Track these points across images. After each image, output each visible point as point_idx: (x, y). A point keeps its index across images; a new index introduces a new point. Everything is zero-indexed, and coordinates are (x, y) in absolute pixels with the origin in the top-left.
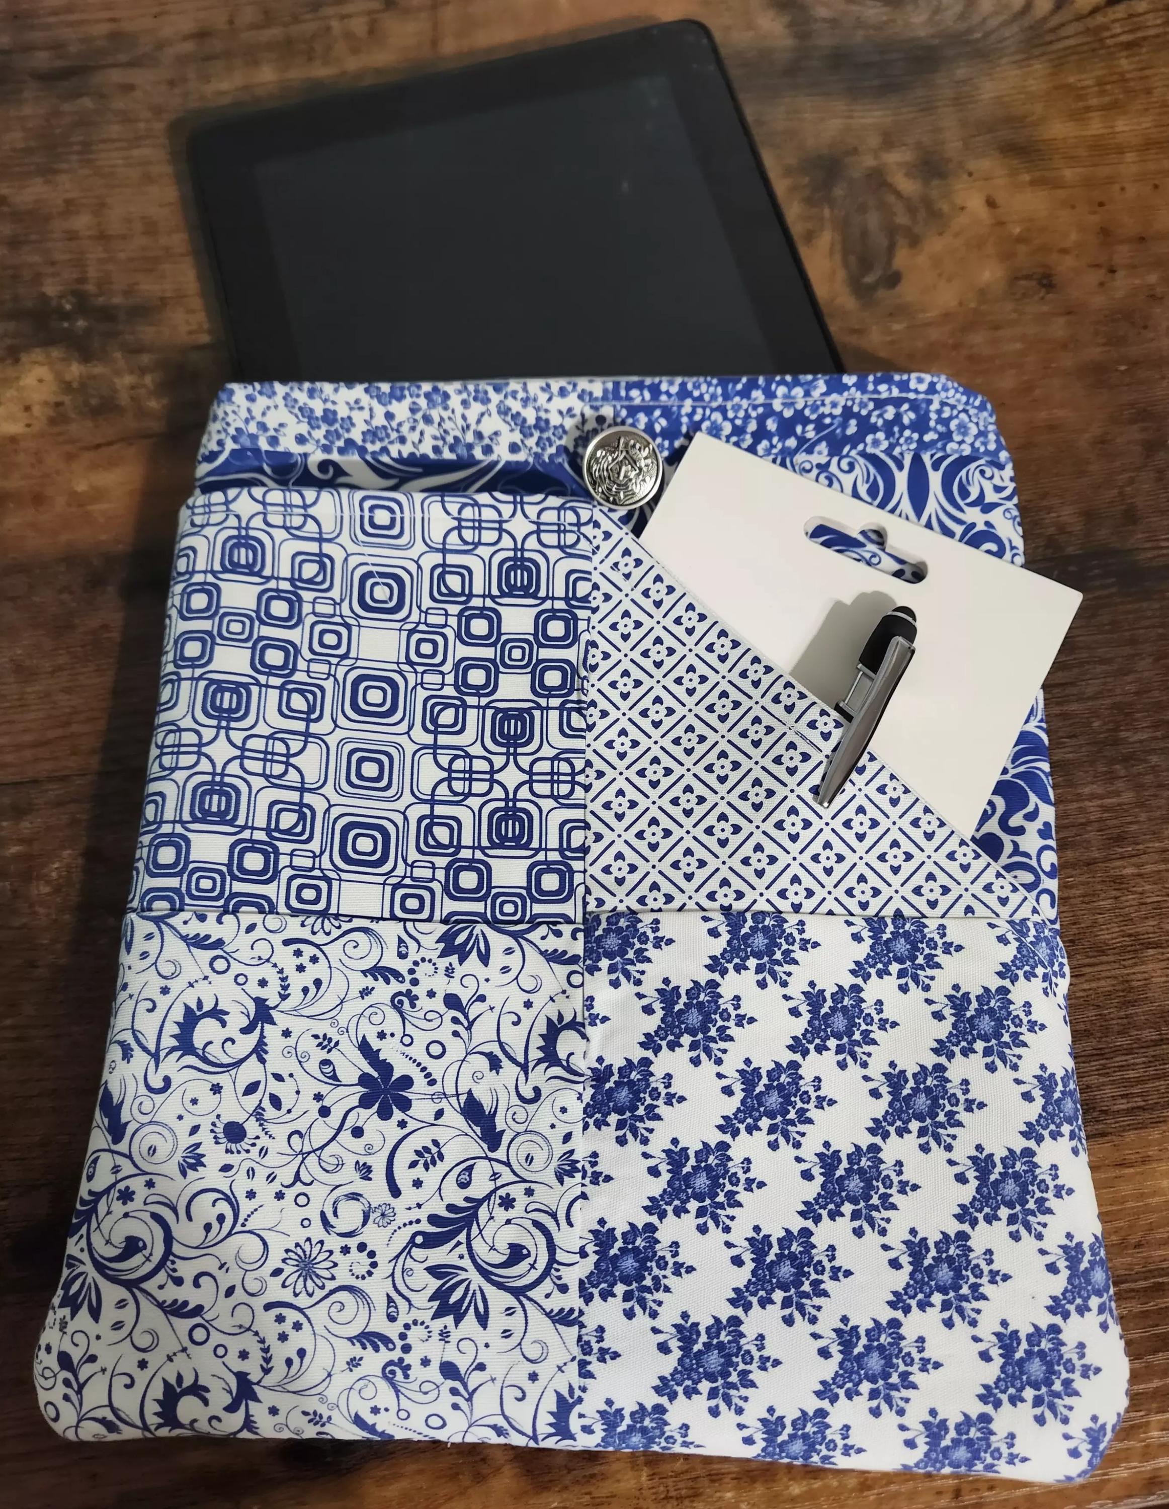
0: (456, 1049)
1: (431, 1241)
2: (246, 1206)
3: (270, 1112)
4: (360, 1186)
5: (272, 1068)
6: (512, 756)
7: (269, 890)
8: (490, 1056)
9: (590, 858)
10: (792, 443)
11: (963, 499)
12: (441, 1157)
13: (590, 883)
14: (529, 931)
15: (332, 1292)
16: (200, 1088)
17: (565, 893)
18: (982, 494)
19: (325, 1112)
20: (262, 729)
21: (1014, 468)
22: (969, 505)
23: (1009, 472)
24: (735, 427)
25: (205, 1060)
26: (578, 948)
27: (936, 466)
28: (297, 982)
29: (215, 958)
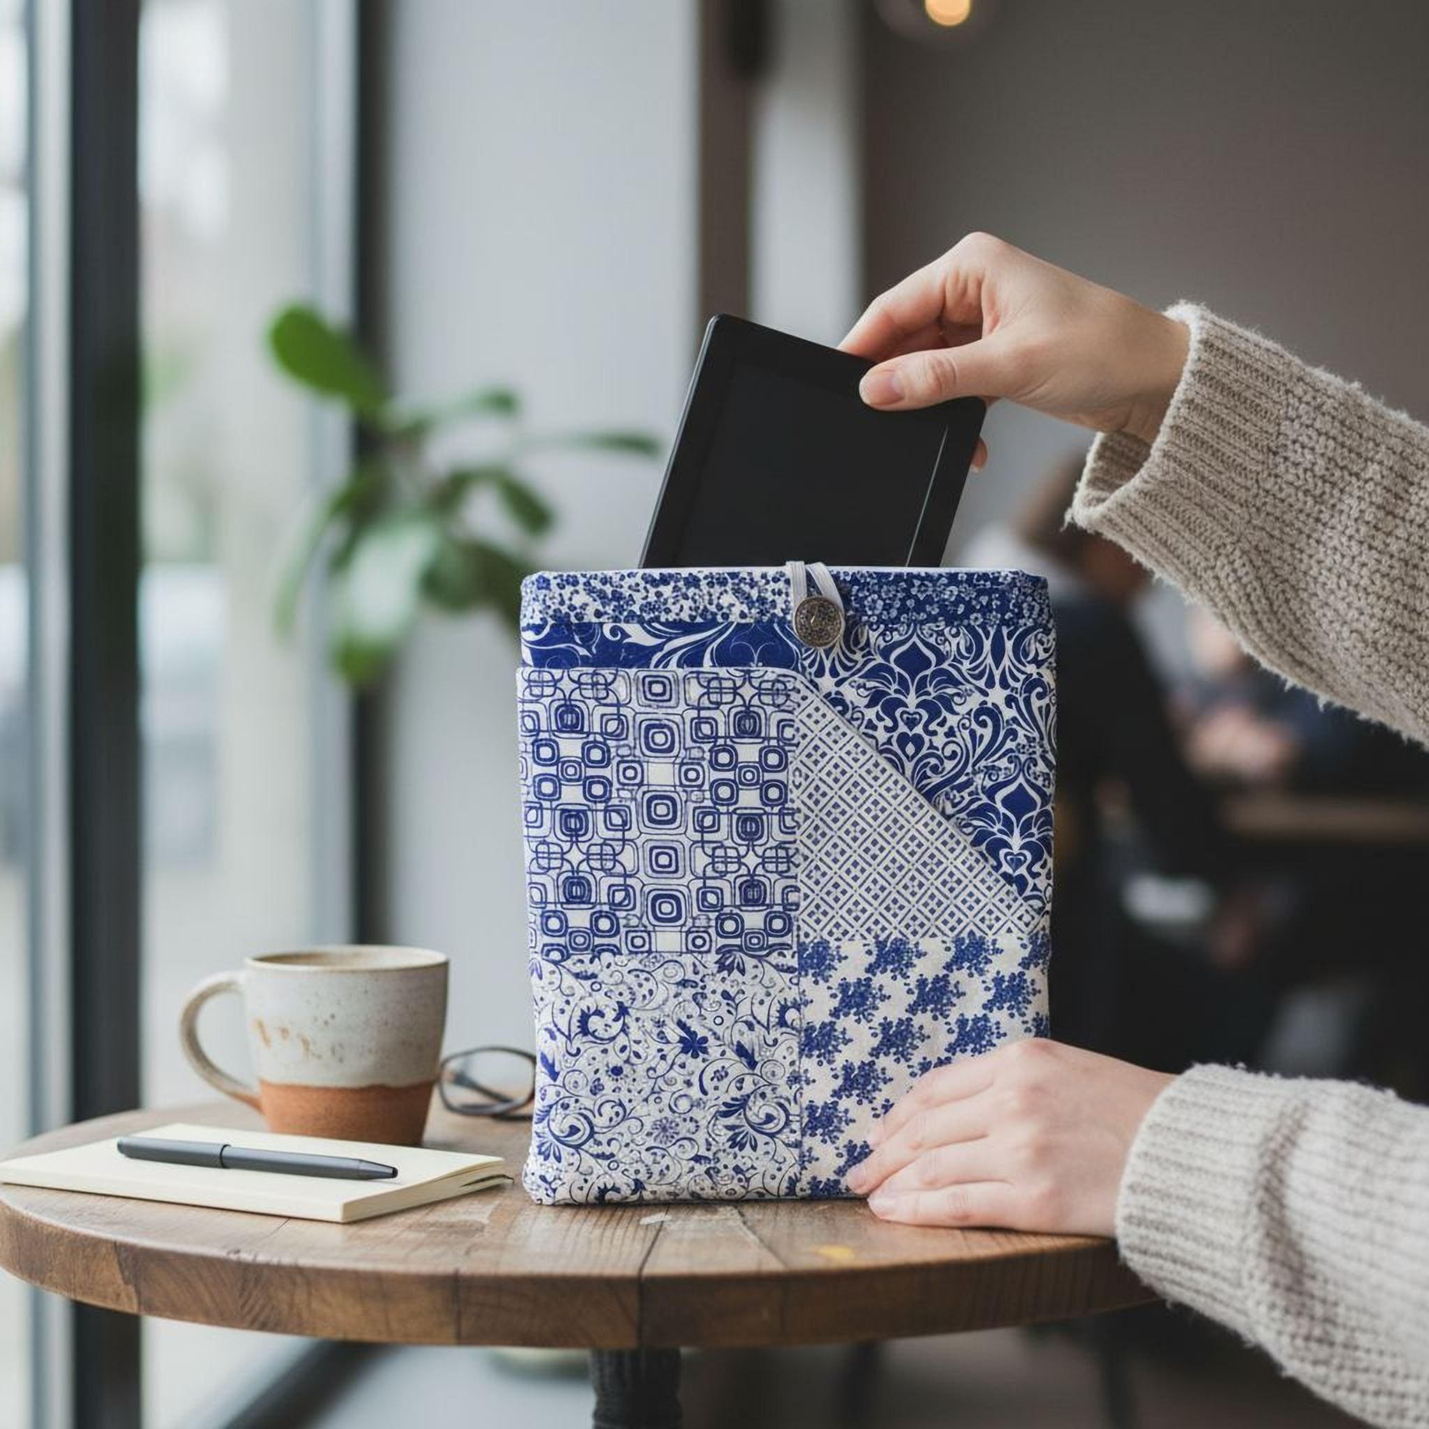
0: (729, 1020)
1: (726, 1115)
2: (628, 1106)
3: (634, 1060)
4: (686, 1091)
5: (632, 1037)
6: (751, 847)
7: (615, 941)
8: (746, 1022)
9: (801, 909)
10: (923, 616)
11: (1026, 658)
12: (727, 1074)
13: (801, 923)
14: (768, 955)
15: (678, 1141)
16: (596, 1050)
17: (787, 930)
18: (1037, 654)
19: (663, 1057)
20: (597, 840)
21: (1057, 633)
22: (1029, 662)
23: (1053, 635)
24: (885, 604)
25: (596, 1038)
26: (794, 963)
27: (1010, 636)
28: (640, 992)
29: (593, 983)
